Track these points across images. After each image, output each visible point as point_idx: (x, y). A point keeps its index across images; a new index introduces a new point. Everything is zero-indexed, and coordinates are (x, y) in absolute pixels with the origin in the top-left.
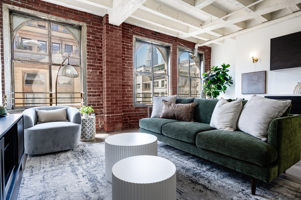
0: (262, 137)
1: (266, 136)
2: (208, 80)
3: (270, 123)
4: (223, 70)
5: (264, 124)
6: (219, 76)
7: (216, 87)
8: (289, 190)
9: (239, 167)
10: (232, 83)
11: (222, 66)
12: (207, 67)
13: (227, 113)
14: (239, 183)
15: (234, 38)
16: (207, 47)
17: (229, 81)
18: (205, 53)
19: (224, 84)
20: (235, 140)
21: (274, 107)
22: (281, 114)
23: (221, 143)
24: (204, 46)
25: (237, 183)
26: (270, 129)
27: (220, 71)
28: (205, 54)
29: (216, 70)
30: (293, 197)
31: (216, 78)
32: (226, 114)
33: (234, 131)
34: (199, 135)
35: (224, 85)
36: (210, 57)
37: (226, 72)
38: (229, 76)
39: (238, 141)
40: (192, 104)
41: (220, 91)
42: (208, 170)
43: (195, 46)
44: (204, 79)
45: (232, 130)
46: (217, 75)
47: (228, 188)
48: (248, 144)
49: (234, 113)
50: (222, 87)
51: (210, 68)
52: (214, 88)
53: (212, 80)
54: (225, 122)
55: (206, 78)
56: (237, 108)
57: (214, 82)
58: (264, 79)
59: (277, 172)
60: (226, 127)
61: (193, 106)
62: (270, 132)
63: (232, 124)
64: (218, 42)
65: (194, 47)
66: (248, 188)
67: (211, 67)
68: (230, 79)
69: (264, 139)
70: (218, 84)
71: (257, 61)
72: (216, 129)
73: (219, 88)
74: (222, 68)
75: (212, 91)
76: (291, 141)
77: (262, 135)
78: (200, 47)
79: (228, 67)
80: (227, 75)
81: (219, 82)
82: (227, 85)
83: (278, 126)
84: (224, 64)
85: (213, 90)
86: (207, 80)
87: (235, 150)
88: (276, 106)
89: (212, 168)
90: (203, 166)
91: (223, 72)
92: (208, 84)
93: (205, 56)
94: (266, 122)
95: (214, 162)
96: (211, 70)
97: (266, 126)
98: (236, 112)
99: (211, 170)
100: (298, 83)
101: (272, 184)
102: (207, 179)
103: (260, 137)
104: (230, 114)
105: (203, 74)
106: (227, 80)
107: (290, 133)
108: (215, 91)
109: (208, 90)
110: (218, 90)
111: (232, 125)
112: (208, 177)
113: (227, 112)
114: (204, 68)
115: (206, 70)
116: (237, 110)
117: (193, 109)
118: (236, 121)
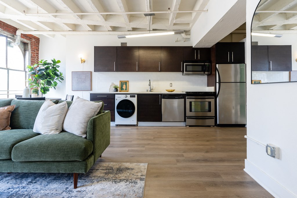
0: (83, 135)
1: (85, 133)
2: (36, 75)
3: (88, 122)
4: (54, 65)
5: (84, 123)
6: (48, 71)
7: (45, 82)
8: (102, 171)
9: (63, 169)
10: (62, 79)
11: (52, 61)
12: (35, 59)
13: (52, 116)
14: (64, 183)
15: (65, 36)
16: (34, 36)
17: (60, 77)
18: (31, 42)
19: (54, 79)
20: (58, 144)
21: (91, 108)
22: (96, 113)
23: (44, 150)
24: (31, 35)
25: (62, 184)
26: (88, 127)
27: (50, 66)
28: (31, 44)
29: (45, 64)
30: (104, 174)
31: (45, 73)
32: (52, 118)
33: (59, 133)
34: (16, 147)
35: (54, 81)
36: (39, 49)
37: (57, 68)
38: (60, 72)
39: (62, 144)
40: (7, 108)
41: (50, 87)
42: (29, 183)
43: (17, 31)
44: (30, 72)
45: (58, 133)
46: (46, 70)
47: (52, 194)
48: (71, 145)
49: (60, 115)
50: (53, 83)
51: (38, 60)
52: (42, 84)
53: (40, 75)
54: (49, 126)
55: (33, 71)
56: (62, 110)
57: (42, 77)
58: (90, 78)
59: (93, 161)
60: (51, 130)
61: (10, 110)
62: (88, 130)
63: (57, 126)
64: (48, 35)
65: (15, 32)
66: (71, 184)
67: (40, 60)
68: (60, 75)
69: (84, 136)
70: (48, 79)
71: (84, 62)
72: (40, 134)
73: (49, 83)
74: (52, 63)
75: (40, 87)
76: (103, 133)
77: (83, 133)
78: (24, 34)
79: (58, 63)
80: (58, 71)
81: (48, 77)
82: (57, 81)
83: (93, 124)
84: (54, 59)
85: (42, 86)
86: (34, 74)
87: (58, 154)
88: (93, 108)
89: (35, 178)
90: (23, 181)
91: (53, 67)
92: (35, 78)
93: (31, 46)
94: (86, 121)
95: (37, 172)
96: (40, 63)
97: (85, 124)
98: (61, 114)
99: (34, 181)
100: (112, 83)
101: (91, 171)
102: (27, 195)
103: (81, 135)
104: (55, 116)
105: (28, 67)
106: (57, 75)
107: (102, 127)
108: (44, 87)
109: (35, 86)
110: (48, 86)
111: (57, 128)
112: (28, 192)
113: (52, 114)
114: (30, 59)
115: (32, 63)
116: (62, 112)
117: (9, 114)
118: (62, 123)
